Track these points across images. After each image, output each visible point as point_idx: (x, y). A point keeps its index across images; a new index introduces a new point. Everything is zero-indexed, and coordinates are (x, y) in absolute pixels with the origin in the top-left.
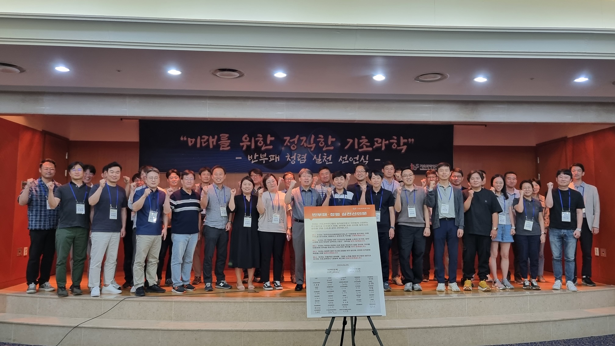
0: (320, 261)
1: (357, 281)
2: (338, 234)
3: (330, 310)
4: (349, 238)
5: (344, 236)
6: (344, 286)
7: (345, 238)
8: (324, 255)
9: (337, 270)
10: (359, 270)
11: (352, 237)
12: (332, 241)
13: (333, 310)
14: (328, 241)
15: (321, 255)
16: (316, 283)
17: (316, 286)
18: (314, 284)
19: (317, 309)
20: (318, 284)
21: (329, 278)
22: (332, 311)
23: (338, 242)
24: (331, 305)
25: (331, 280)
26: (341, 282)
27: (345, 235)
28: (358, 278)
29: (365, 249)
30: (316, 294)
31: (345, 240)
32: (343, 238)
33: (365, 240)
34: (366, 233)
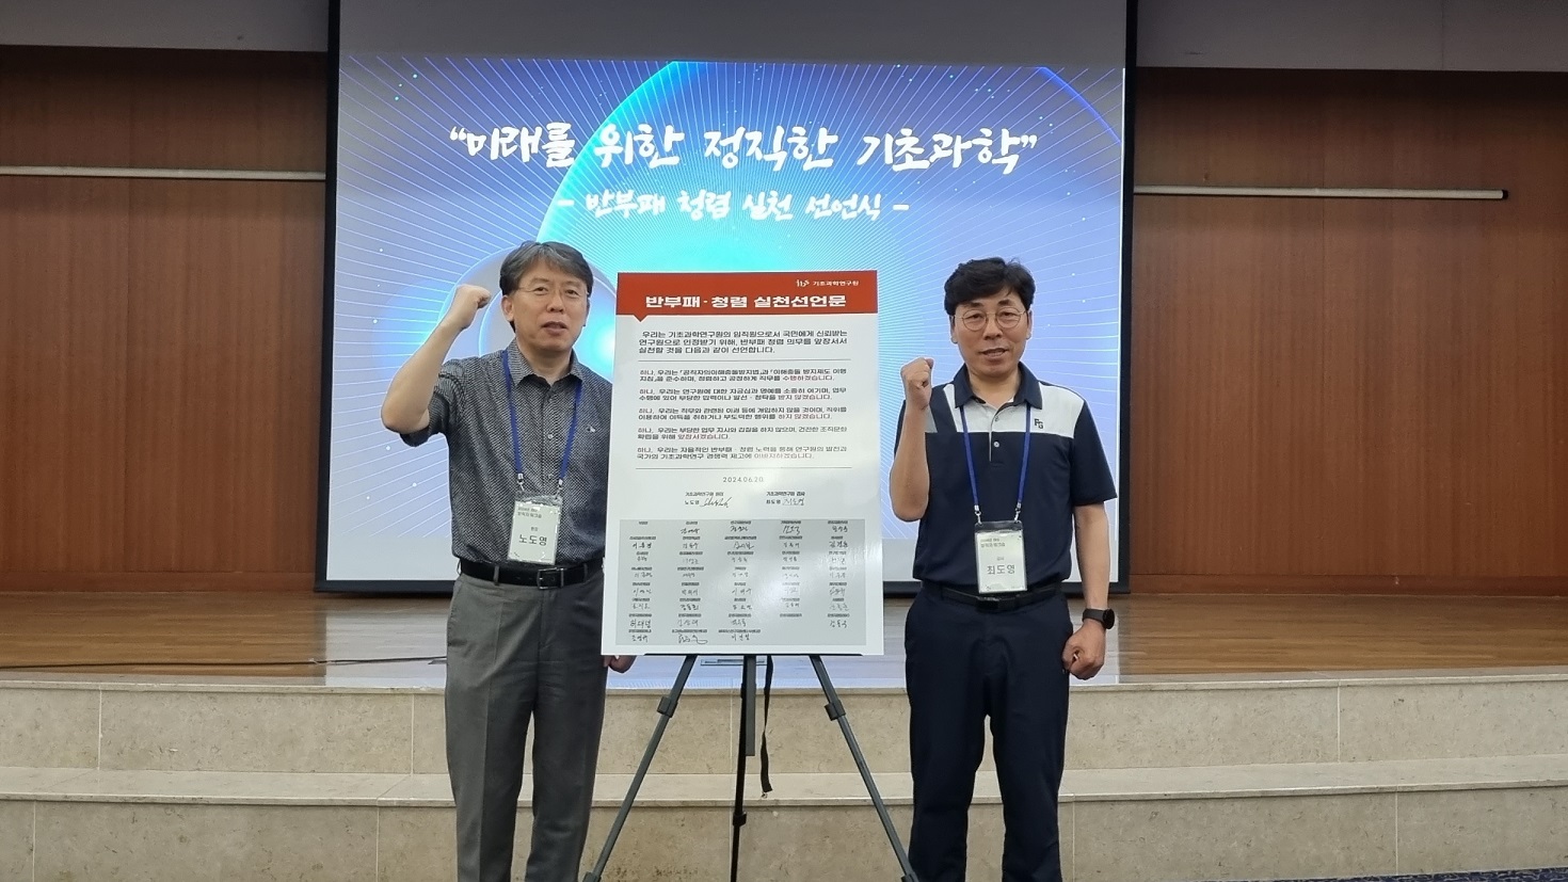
0: (661, 462)
1: (789, 535)
2: (735, 372)
3: (686, 631)
4: (773, 385)
5: (754, 378)
6: (740, 550)
7: (760, 384)
8: (677, 444)
9: (719, 498)
10: (802, 497)
11: (783, 384)
12: (712, 394)
13: (696, 631)
14: (696, 394)
15: (669, 443)
16: (639, 538)
17: (642, 550)
18: (634, 541)
19: (640, 628)
20: (647, 542)
21: (688, 523)
22: (690, 635)
23: (732, 398)
24: (690, 615)
25: (696, 530)
26: (732, 538)
27: (758, 376)
28: (795, 525)
29: (827, 426)
30: (637, 575)
31: (759, 393)
32: (750, 385)
33: (832, 394)
34: (836, 371)
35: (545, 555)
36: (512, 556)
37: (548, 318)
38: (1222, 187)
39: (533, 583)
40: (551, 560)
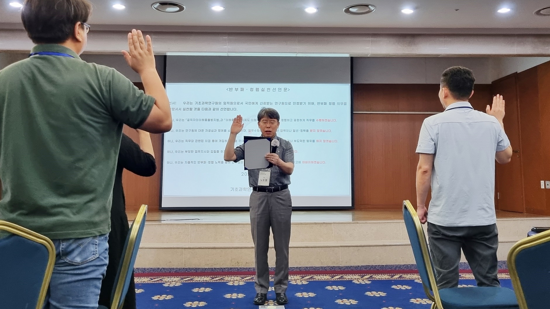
35: (267, 184)
36: (259, 185)
37: (266, 129)
38: (390, 112)
39: (265, 191)
40: (268, 185)
